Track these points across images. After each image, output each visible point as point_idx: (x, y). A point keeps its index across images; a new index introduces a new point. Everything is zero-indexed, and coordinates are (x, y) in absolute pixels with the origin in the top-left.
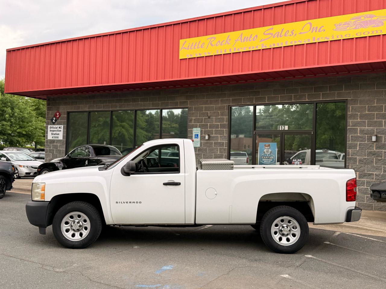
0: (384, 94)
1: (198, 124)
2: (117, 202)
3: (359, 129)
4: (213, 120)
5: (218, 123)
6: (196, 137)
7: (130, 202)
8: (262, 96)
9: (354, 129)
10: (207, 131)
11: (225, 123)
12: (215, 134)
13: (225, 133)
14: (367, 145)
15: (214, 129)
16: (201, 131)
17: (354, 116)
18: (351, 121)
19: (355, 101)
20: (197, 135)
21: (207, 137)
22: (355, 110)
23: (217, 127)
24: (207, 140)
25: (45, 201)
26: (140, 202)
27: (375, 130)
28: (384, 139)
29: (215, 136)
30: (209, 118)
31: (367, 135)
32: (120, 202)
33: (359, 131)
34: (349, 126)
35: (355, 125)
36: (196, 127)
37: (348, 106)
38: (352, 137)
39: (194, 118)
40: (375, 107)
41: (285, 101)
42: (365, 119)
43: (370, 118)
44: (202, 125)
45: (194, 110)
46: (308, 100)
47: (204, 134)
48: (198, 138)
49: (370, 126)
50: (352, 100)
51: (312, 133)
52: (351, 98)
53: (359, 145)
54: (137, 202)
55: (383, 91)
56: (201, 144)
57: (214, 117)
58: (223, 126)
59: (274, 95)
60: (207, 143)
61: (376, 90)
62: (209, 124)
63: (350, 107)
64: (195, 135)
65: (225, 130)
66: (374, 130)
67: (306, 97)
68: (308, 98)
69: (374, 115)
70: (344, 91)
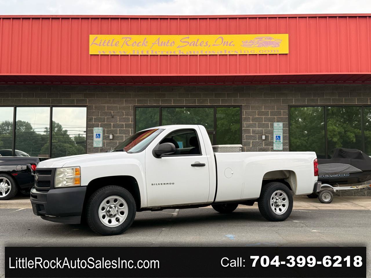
0: (269, 102)
1: (100, 123)
2: (152, 184)
3: (251, 130)
4: (117, 120)
5: (123, 123)
6: (98, 137)
7: (164, 184)
8: (168, 99)
9: (247, 129)
10: (110, 130)
11: (130, 123)
12: (120, 133)
13: (130, 133)
14: (258, 143)
15: (118, 129)
16: (104, 131)
17: (247, 119)
18: (245, 123)
19: (247, 107)
20: (99, 135)
21: (111, 137)
22: (248, 114)
23: (122, 126)
24: (111, 140)
25: (81, 185)
26: (173, 184)
27: (264, 131)
28: (270, 138)
29: (119, 136)
30: (113, 117)
31: (257, 135)
32: (156, 184)
33: (251, 132)
34: (244, 127)
35: (249, 126)
36: (98, 126)
37: (242, 111)
38: (246, 136)
39: (95, 117)
40: (263, 112)
41: (190, 104)
42: (256, 122)
43: (259, 121)
44: (104, 124)
45: (94, 108)
47: (107, 134)
48: (100, 138)
49: (260, 128)
50: (245, 106)
51: (214, 133)
52: (245, 104)
53: (252, 143)
54: (170, 184)
55: (268, 99)
56: (103, 143)
57: (118, 117)
58: (127, 126)
59: (179, 98)
60: (110, 143)
61: (263, 98)
62: (112, 124)
63: (244, 112)
64: (96, 134)
65: (130, 129)
66: (263, 131)
67: (208, 101)
68: (209, 102)
69: (262, 119)
70: (239, 98)
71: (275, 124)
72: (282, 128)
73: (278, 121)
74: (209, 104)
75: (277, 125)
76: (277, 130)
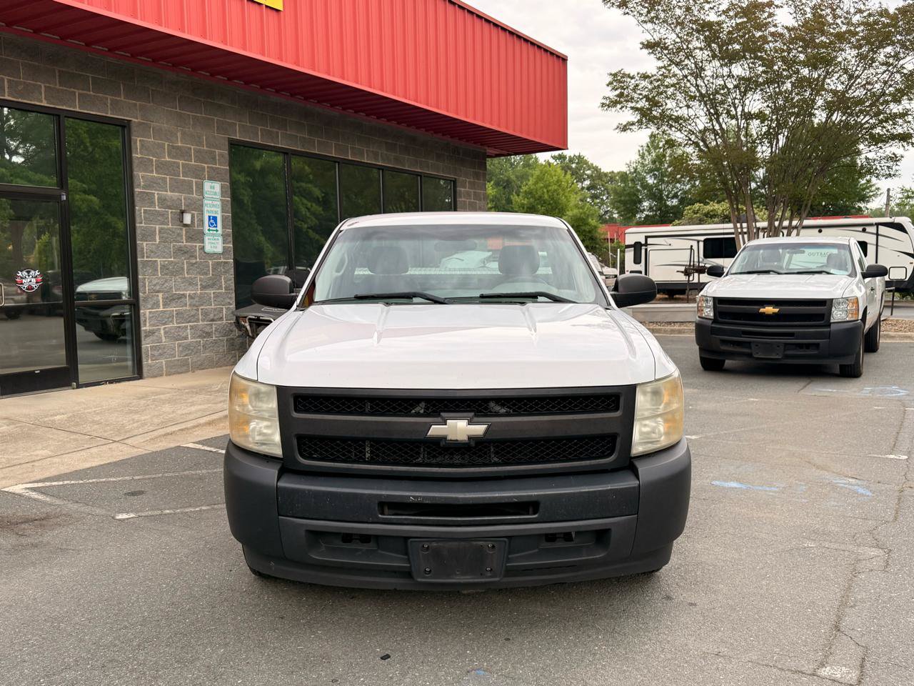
0: (191, 123)
3: (156, 196)
9: (147, 193)
14: (173, 232)
17: (146, 165)
18: (140, 174)
19: (145, 129)
22: (146, 149)
27: (183, 201)
28: (198, 221)
31: (170, 211)
33: (156, 201)
34: (139, 185)
35: (152, 184)
37: (133, 137)
38: (145, 211)
40: (178, 148)
42: (165, 174)
43: (173, 172)
46: (48, 103)
49: (174, 191)
50: (140, 124)
51: (64, 198)
52: (139, 120)
53: (160, 232)
55: (189, 115)
61: (178, 110)
63: (137, 141)
66: (181, 200)
67: (41, 94)
68: (45, 98)
69: (178, 167)
70: (122, 99)
71: (207, 185)
72: (219, 197)
73: (210, 179)
74: (44, 104)
75: (212, 187)
76: (210, 202)
